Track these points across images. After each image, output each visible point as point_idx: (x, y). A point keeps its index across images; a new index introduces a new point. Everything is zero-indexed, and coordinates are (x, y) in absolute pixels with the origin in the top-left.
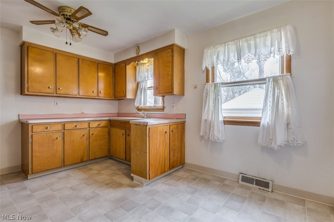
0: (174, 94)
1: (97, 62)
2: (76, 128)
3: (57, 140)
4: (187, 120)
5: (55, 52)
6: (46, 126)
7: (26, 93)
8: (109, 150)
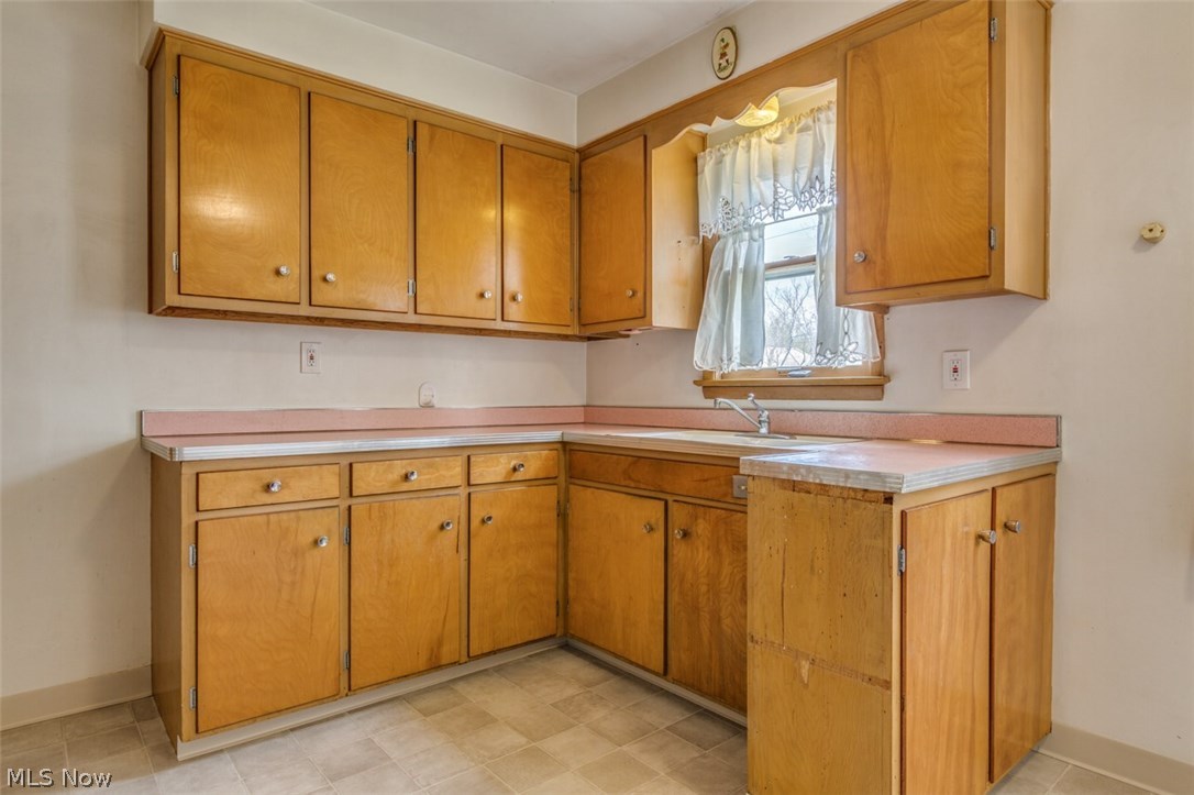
0: (1007, 287)
1: (499, 142)
2: (405, 487)
3: (316, 552)
4: (1067, 451)
5: (306, 85)
6: (266, 476)
7: (172, 299)
8: (563, 606)
